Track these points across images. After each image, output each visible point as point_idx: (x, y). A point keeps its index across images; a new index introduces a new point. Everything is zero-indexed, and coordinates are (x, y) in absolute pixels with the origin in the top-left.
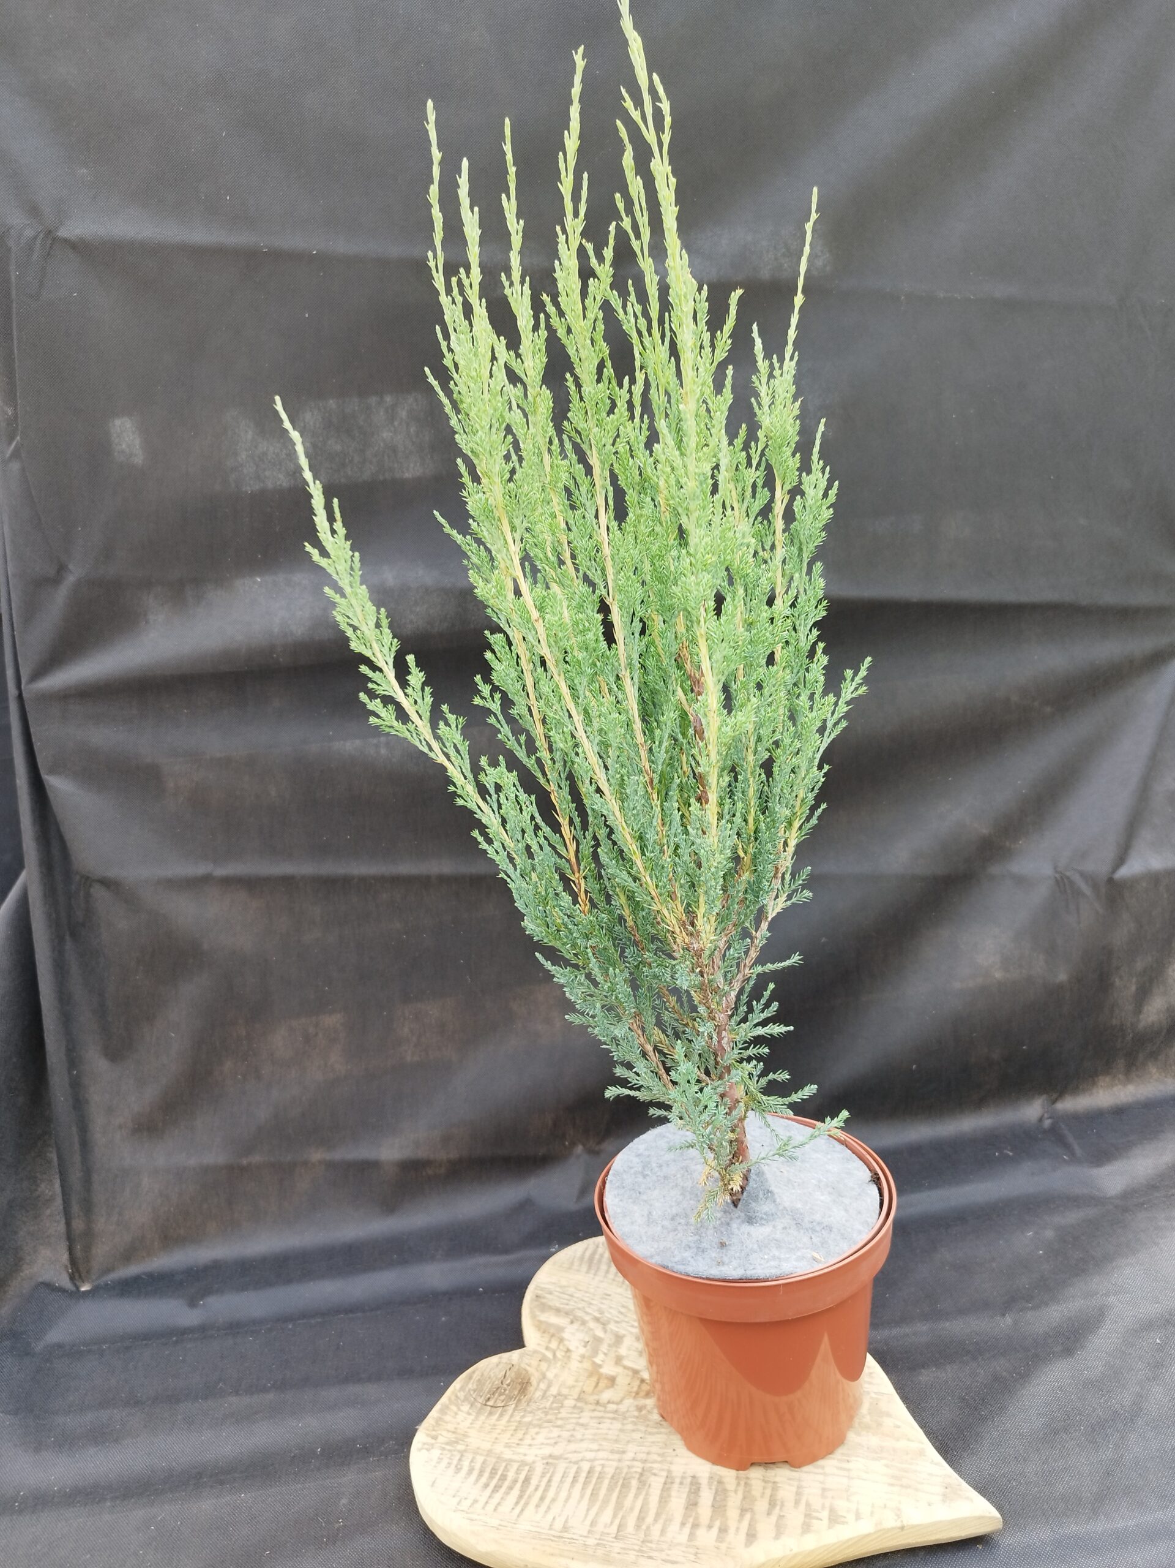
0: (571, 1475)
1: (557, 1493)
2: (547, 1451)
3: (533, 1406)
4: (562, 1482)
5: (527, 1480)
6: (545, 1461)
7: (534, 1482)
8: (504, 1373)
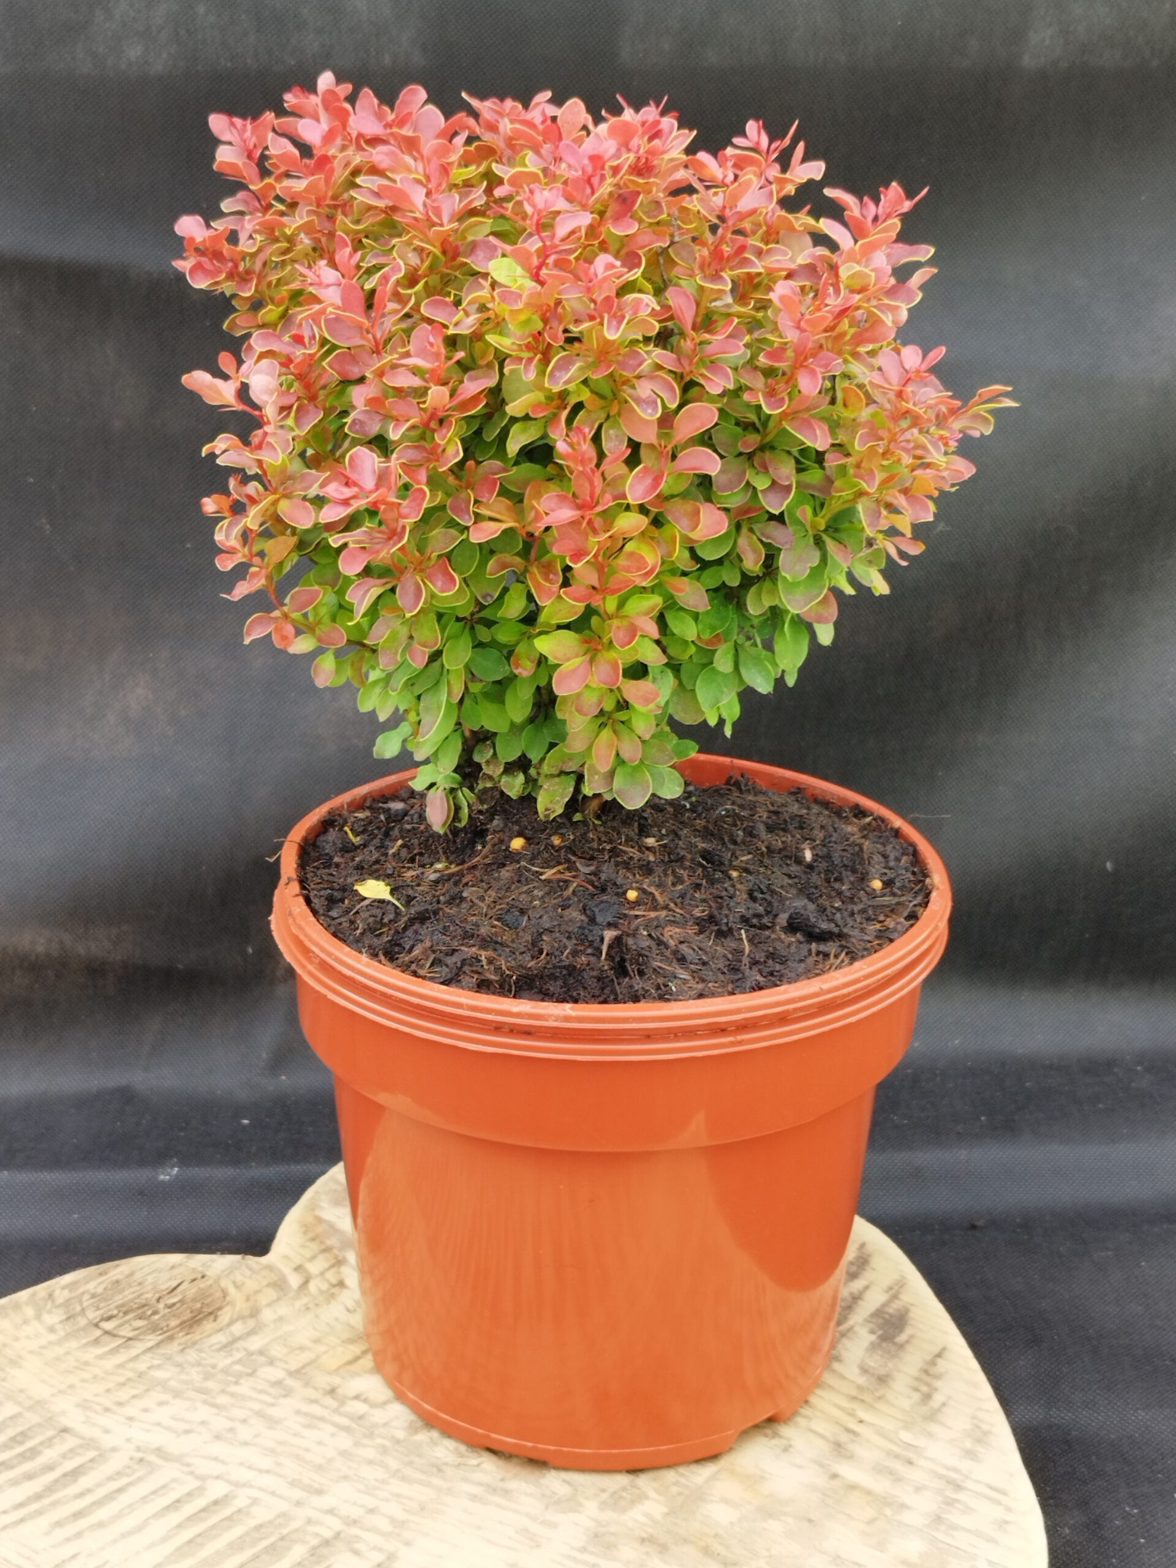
0: (174, 1495)
1: (120, 1515)
2: (158, 1438)
3: (192, 1355)
4: (144, 1499)
5: (75, 1474)
6: (140, 1455)
7: (85, 1482)
8: (174, 1284)
